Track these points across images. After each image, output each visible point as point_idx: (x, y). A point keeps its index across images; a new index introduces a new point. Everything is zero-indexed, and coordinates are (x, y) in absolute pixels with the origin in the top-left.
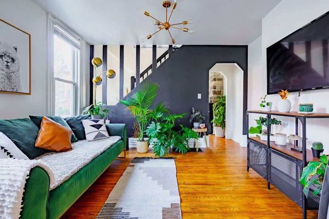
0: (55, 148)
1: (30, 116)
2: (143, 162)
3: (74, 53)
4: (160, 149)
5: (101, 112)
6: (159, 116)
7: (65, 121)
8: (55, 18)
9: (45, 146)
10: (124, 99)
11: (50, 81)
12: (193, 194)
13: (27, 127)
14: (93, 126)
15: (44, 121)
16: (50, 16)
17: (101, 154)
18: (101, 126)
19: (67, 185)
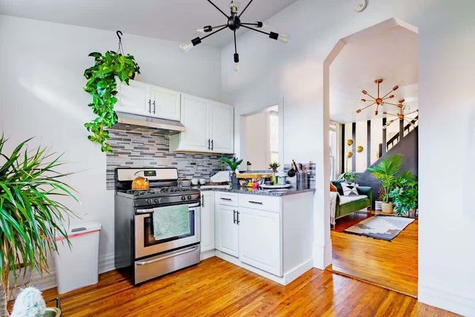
5: (352, 178)
6: (404, 181)
10: (371, 167)
14: (347, 187)
18: (353, 187)
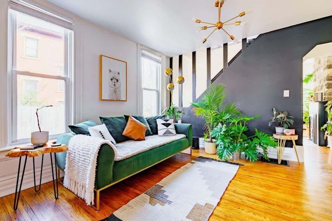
0: (133, 137)
1: (125, 116)
2: (205, 162)
3: (157, 67)
4: (223, 152)
6: (227, 116)
7: (146, 120)
8: (142, 45)
9: (128, 135)
10: (196, 101)
11: (139, 91)
12: (236, 203)
13: (120, 122)
14: (163, 124)
15: (129, 119)
16: (139, 46)
17: (160, 146)
18: (170, 124)
19: (127, 161)
